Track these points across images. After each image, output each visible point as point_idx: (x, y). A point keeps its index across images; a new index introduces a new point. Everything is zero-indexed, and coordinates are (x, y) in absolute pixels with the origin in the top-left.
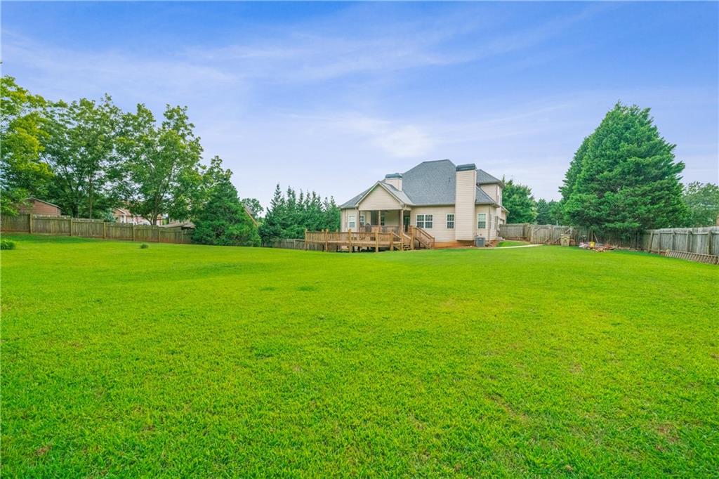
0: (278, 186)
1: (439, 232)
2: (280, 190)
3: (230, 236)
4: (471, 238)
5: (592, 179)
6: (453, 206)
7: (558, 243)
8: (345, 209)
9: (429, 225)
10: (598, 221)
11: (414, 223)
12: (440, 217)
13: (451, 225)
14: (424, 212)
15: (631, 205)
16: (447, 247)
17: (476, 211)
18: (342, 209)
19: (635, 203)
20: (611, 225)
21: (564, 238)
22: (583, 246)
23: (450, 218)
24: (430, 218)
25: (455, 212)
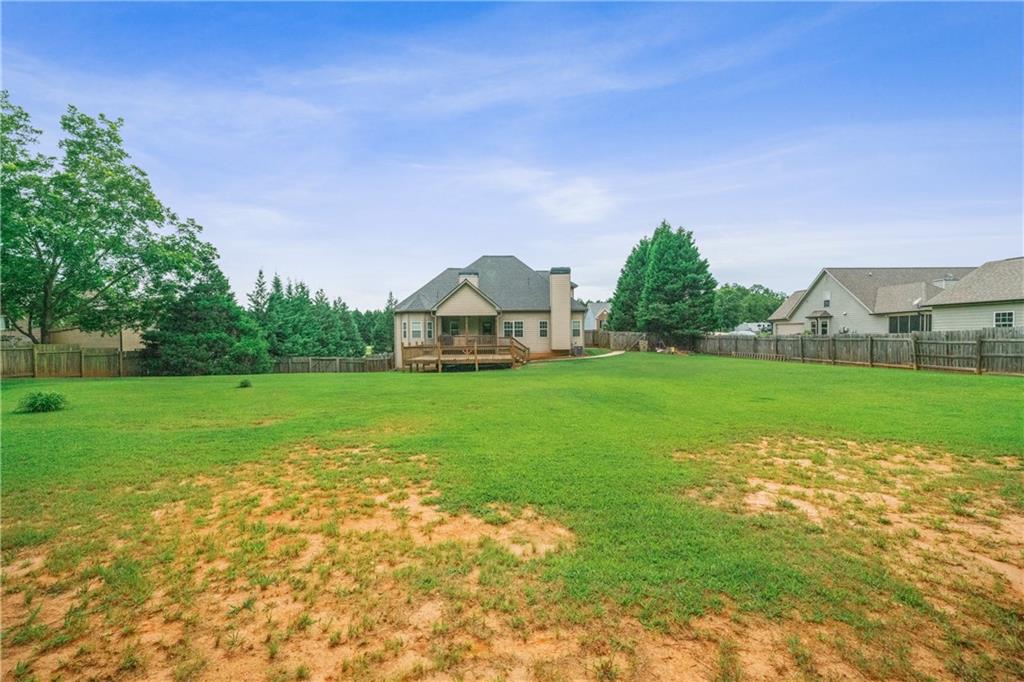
0: (261, 273)
1: (531, 340)
2: (264, 280)
3: (239, 358)
4: (568, 347)
5: (658, 289)
6: (549, 312)
7: (636, 348)
8: (402, 313)
9: (520, 334)
10: (668, 328)
11: (500, 332)
12: (531, 324)
13: (543, 334)
14: (513, 319)
15: (692, 315)
16: (542, 358)
17: (572, 318)
18: (396, 313)
19: (695, 313)
20: (680, 332)
21: (643, 344)
22: (660, 351)
23: (543, 325)
24: (519, 325)
25: (550, 319)
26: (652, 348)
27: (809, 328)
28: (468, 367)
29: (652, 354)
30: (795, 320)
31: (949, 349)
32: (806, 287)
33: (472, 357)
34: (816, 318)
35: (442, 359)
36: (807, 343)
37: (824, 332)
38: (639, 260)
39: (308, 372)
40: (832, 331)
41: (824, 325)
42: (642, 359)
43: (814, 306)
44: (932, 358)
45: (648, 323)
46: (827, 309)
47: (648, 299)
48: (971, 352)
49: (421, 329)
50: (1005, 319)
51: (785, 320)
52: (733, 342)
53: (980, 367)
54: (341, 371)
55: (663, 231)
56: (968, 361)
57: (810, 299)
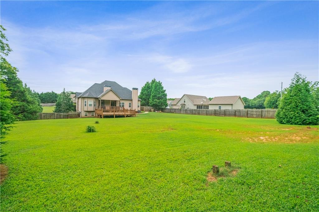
5: (155, 96)
6: (132, 100)
7: (150, 111)
10: (158, 106)
12: (127, 103)
21: (152, 110)
22: (156, 112)
23: (130, 104)
24: (123, 103)
25: (132, 102)
26: (154, 111)
27: (181, 107)
28: (112, 117)
29: (154, 112)
30: (178, 105)
31: (220, 112)
32: (181, 98)
33: (124, 113)
34: (183, 105)
35: (115, 114)
36: (193, 111)
37: (184, 108)
38: (148, 87)
39: (41, 119)
40: (186, 108)
41: (184, 107)
42: (152, 113)
43: (182, 102)
44: (217, 114)
45: (154, 104)
46: (185, 103)
47: (153, 98)
48: (223, 113)
49: (92, 104)
50: (220, 107)
51: (175, 105)
52: (174, 110)
53: (225, 115)
54: (57, 119)
55: (154, 81)
56: (222, 114)
57: (181, 100)
